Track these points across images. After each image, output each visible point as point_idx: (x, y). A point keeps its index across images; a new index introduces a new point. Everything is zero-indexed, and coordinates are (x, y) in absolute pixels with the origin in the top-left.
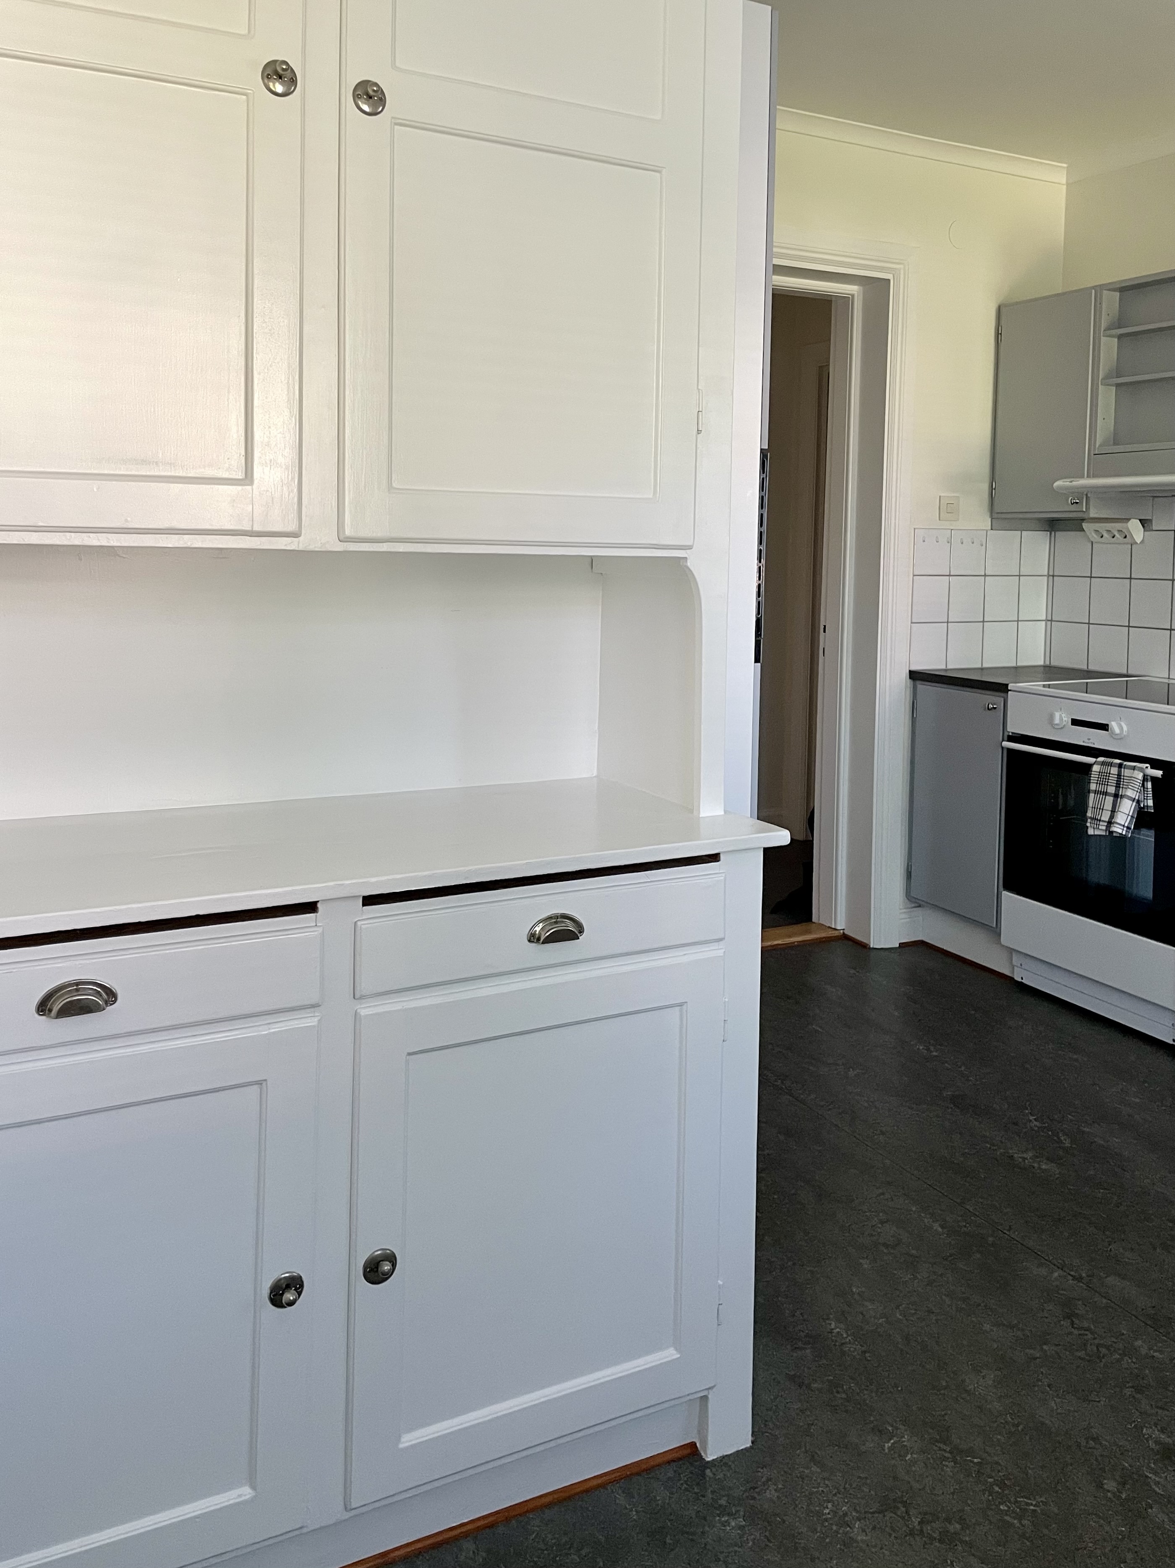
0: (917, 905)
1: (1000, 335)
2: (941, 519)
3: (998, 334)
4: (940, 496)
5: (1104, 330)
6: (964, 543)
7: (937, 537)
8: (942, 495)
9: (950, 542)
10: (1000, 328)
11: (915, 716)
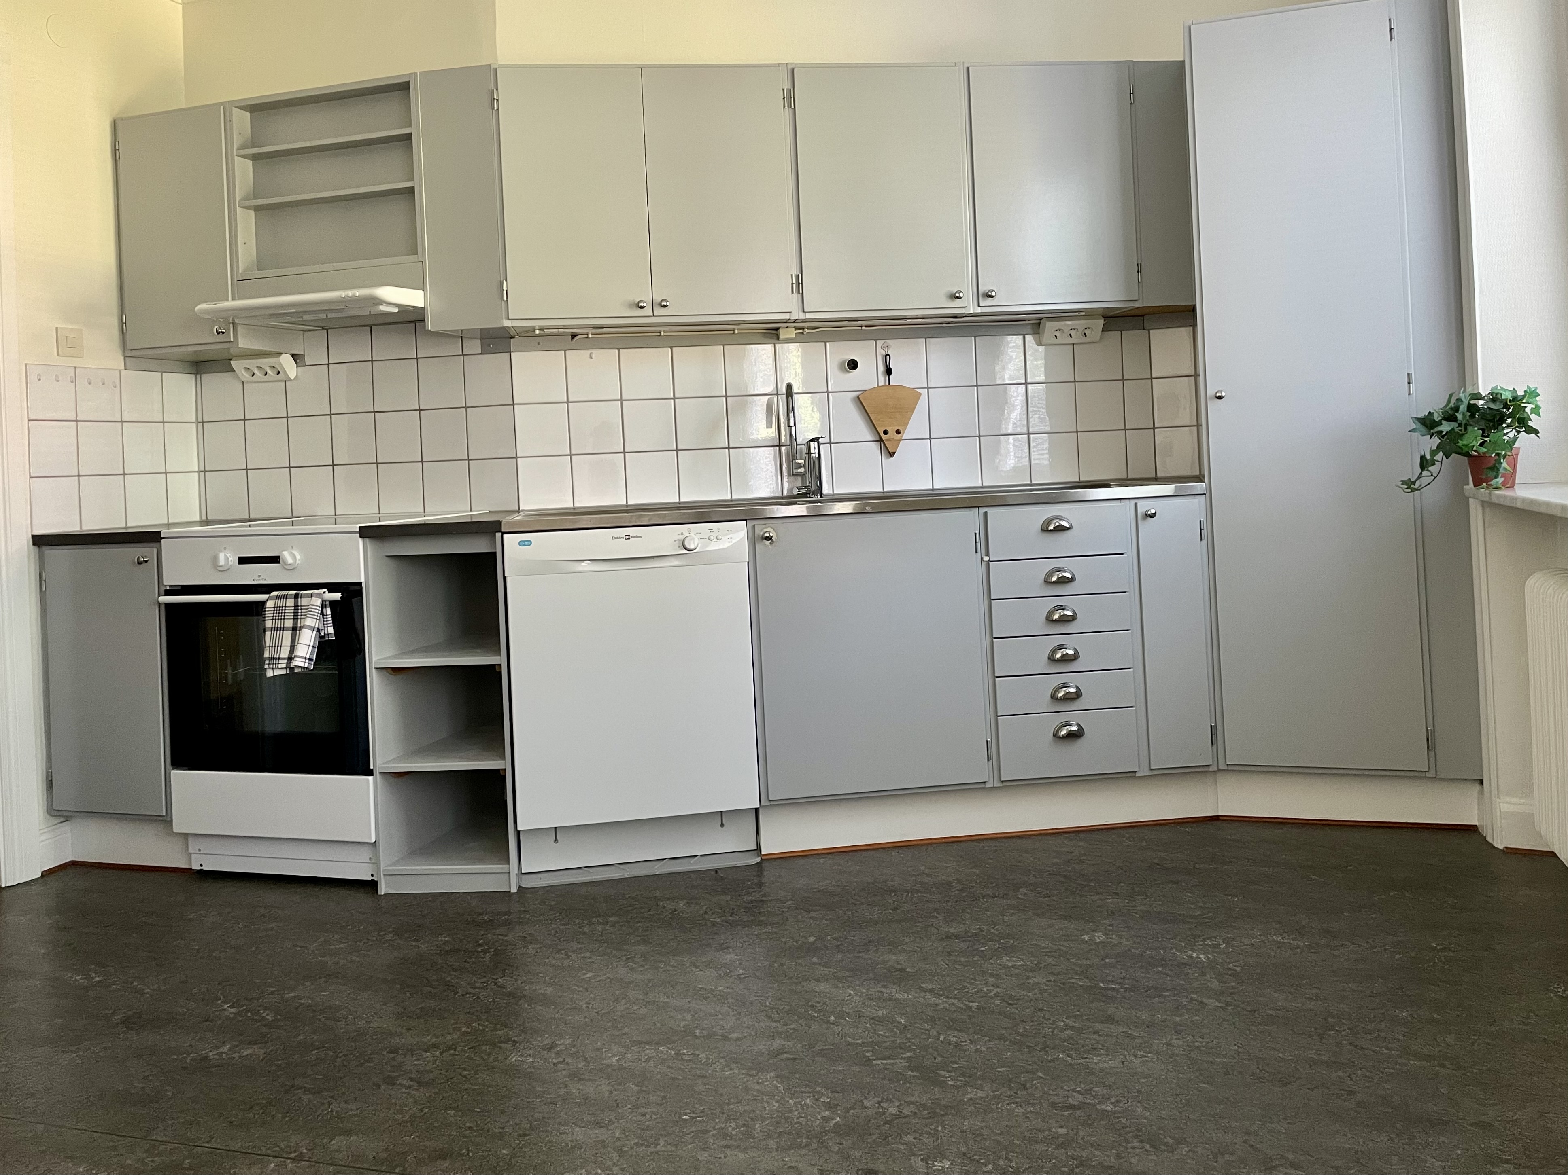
0: (62, 820)
1: (117, 152)
2: (60, 353)
3: (115, 150)
4: (57, 328)
5: (238, 150)
6: (92, 382)
7: (56, 375)
8: (59, 326)
9: (74, 381)
10: (117, 143)
11: (44, 589)
